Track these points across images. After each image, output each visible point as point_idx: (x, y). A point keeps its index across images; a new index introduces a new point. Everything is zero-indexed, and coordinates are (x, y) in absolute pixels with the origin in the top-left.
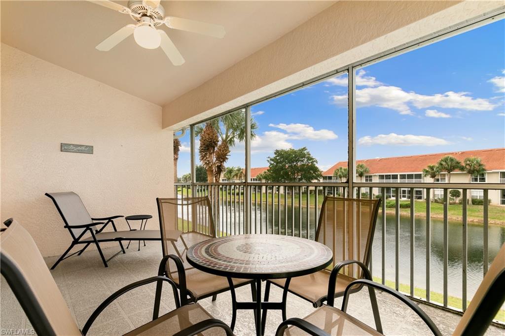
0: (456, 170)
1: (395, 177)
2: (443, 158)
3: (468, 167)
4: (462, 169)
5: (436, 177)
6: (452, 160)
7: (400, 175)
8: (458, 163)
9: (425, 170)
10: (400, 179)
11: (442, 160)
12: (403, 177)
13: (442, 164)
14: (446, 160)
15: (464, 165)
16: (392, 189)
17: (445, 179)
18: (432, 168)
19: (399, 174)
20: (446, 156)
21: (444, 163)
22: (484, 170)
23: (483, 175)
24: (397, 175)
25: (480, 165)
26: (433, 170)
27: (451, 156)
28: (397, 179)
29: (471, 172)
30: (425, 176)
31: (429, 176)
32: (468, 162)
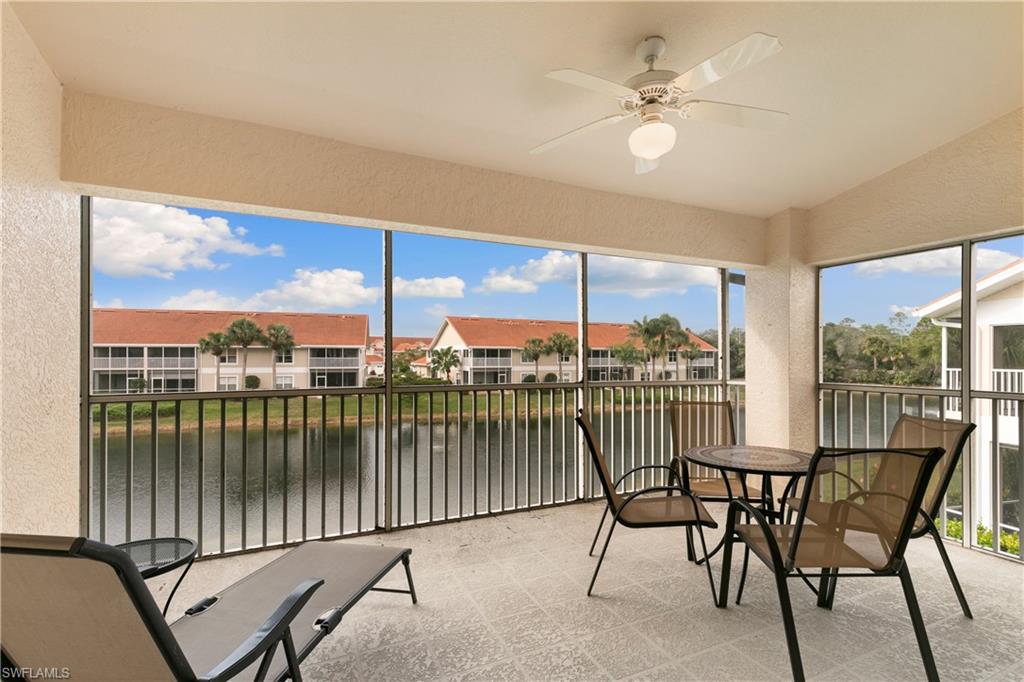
0: (254, 342)
1: (137, 352)
2: (236, 319)
3: (272, 339)
4: (264, 341)
5: (222, 355)
6: (250, 325)
7: (149, 348)
8: (259, 331)
9: (204, 340)
10: (149, 356)
11: (234, 325)
12: (155, 352)
13: (234, 332)
14: (241, 324)
15: (268, 336)
16: (128, 379)
17: (235, 357)
18: (217, 337)
19: (146, 346)
20: (241, 318)
21: (237, 330)
22: (292, 344)
23: (288, 352)
24: (142, 349)
25: (289, 337)
26: (219, 341)
27: (248, 319)
28: (143, 356)
29: (276, 347)
30: (203, 352)
31: (211, 351)
32: (273, 331)
